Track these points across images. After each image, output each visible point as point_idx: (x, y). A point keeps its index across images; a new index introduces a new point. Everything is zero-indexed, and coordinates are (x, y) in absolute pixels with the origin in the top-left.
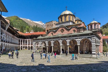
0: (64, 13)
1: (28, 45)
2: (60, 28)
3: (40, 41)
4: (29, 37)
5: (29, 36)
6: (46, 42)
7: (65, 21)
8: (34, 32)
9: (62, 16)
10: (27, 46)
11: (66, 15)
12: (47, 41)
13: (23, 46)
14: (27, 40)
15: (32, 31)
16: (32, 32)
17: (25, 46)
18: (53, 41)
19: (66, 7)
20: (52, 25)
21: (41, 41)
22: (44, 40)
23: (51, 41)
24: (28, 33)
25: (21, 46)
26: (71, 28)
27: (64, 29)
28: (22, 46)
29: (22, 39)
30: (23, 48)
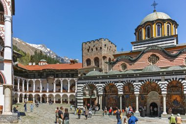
0: (153, 17)
1: (36, 92)
2: (148, 52)
3: (98, 83)
4: (37, 74)
5: (38, 71)
6: (118, 84)
7: (159, 35)
8: (47, 63)
9: (152, 22)
10: (34, 94)
11: (160, 22)
12: (122, 82)
13: (24, 94)
14: (34, 80)
15: (44, 60)
16: (44, 64)
17: (28, 94)
18: (140, 83)
19: (155, 5)
20: (101, 48)
21: (102, 83)
22: (112, 80)
23: (134, 81)
24: (34, 64)
25: (19, 93)
26: (180, 53)
27: (158, 55)
28: (21, 95)
29: (22, 78)
30: (23, 99)
